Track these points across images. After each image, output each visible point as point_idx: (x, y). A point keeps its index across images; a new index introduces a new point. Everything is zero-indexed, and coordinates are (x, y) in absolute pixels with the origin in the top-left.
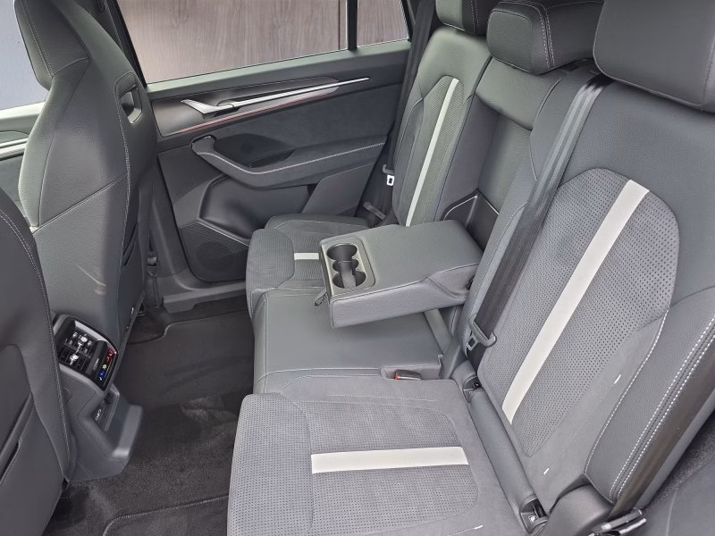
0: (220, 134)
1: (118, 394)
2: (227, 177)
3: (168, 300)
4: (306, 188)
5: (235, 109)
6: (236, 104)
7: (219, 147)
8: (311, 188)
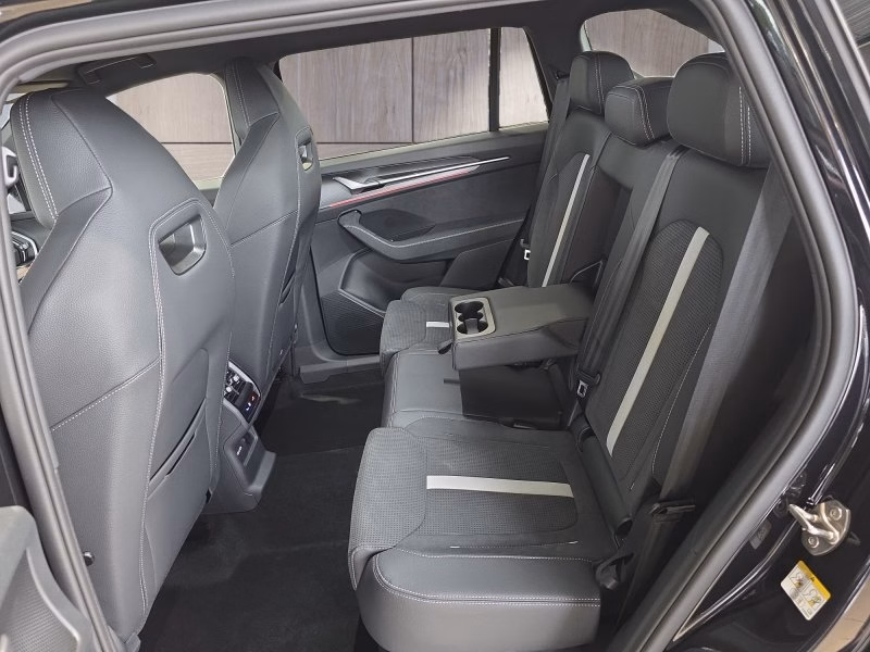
0: (365, 209)
1: (256, 437)
2: (370, 250)
3: (304, 369)
4: (444, 262)
5: (381, 186)
6: (382, 182)
7: (365, 220)
8: (449, 261)
